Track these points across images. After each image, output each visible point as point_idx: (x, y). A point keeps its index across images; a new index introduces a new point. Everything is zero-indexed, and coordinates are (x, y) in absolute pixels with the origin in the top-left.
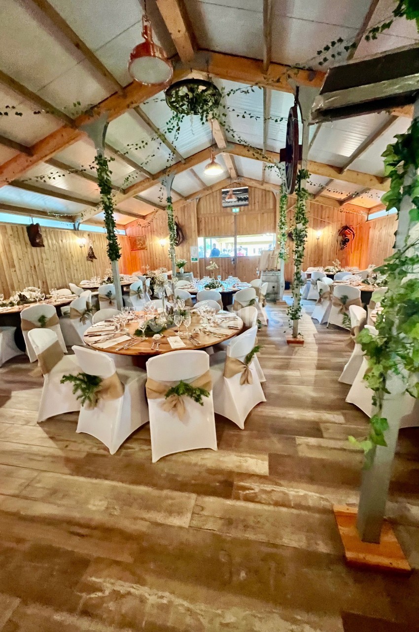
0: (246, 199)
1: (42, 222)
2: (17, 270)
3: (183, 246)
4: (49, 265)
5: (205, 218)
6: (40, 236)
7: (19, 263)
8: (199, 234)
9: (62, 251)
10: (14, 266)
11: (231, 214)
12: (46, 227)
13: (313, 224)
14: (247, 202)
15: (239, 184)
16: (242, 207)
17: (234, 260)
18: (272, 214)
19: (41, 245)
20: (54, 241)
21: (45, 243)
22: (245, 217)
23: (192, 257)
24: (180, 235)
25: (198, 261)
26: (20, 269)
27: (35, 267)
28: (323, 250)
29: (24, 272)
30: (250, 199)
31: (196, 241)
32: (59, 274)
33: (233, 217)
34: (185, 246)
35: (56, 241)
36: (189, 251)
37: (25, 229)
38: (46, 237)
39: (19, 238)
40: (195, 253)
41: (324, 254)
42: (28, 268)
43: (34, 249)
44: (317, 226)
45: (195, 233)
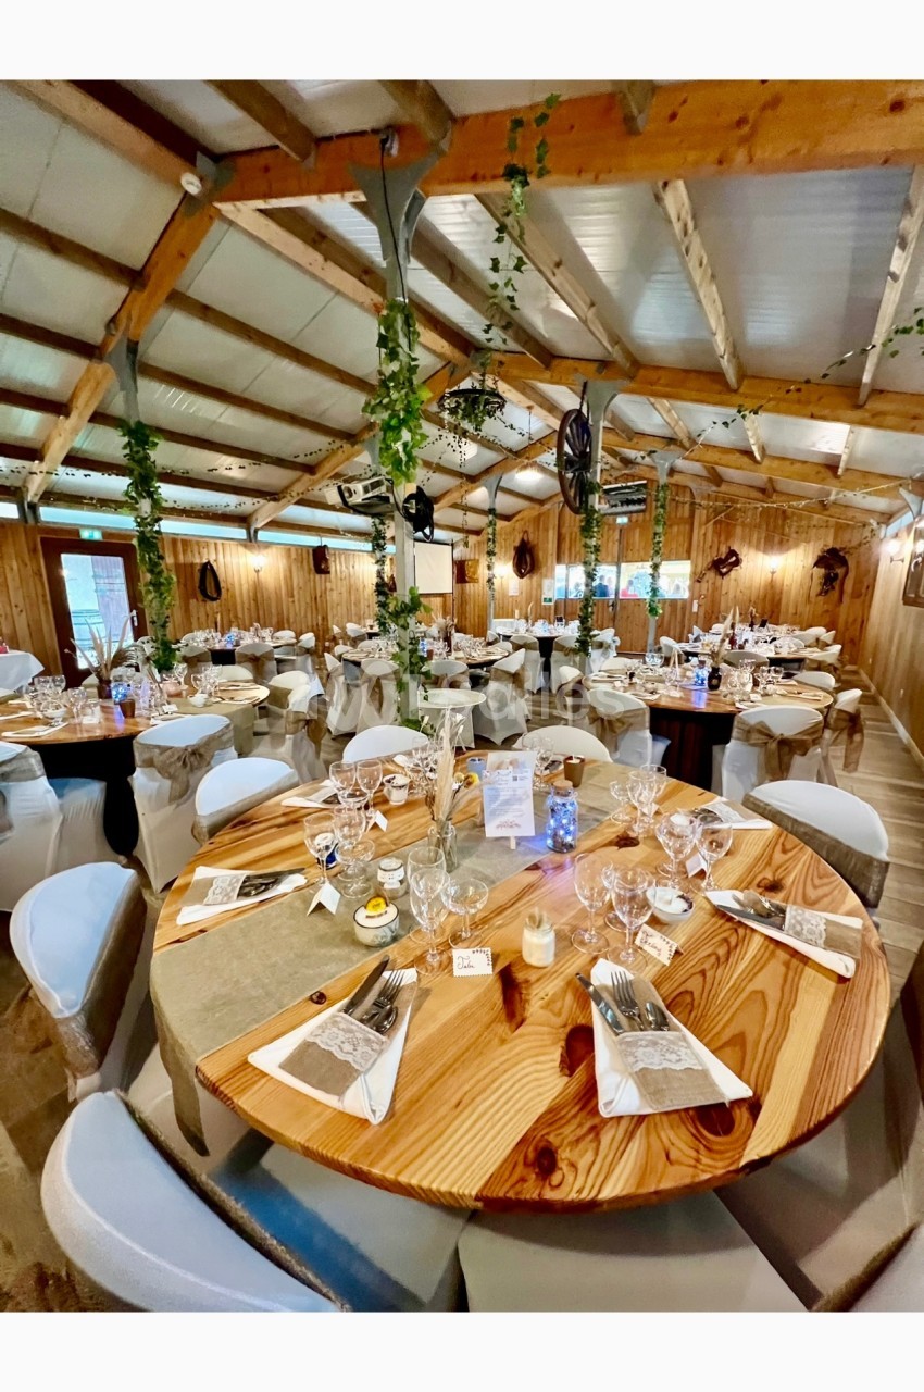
0: (640, 501)
1: (331, 542)
2: (296, 603)
3: (531, 578)
4: (333, 597)
5: (571, 534)
6: (326, 560)
7: (299, 593)
8: (559, 560)
9: (352, 582)
10: (293, 596)
11: (613, 526)
12: (334, 549)
13: (765, 544)
14: (642, 507)
15: (633, 477)
16: (635, 515)
17: (613, 605)
18: (687, 527)
19: (326, 572)
20: (344, 567)
21: (332, 569)
22: (637, 531)
23: (544, 596)
24: (526, 560)
25: (552, 604)
26: (299, 601)
27: (316, 598)
28: (781, 593)
29: (303, 604)
30: (648, 501)
31: (553, 569)
32: (345, 609)
33: (617, 533)
34: (535, 578)
35: (347, 567)
36: (540, 586)
37: (311, 552)
38: (335, 561)
39: (302, 562)
40: (549, 590)
41: (784, 602)
42: (308, 600)
43: (318, 576)
44: (772, 548)
45: (552, 558)
